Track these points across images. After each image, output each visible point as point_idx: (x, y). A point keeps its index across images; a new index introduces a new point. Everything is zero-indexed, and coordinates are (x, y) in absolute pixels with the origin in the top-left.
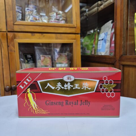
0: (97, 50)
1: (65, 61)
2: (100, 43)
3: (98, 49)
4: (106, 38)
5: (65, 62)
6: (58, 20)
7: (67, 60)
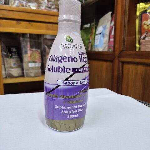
0: (94, 45)
4: (104, 32)
6: (50, 8)
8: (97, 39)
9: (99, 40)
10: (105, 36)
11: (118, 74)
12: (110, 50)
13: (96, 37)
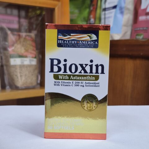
1: (30, 51)
2: (110, 15)
4: (123, 5)
5: (31, 53)
7: (35, 49)
8: (109, 17)
10: (125, 12)
12: (140, 37)
13: (105, 14)
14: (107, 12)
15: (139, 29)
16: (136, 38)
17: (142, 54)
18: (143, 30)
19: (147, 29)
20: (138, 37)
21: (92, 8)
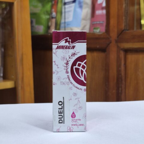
0: (65, 23)
2: (70, 9)
3: (67, 21)
8: (69, 11)
9: (71, 14)
10: (84, 6)
11: (119, 71)
12: (98, 31)
13: (65, 8)
14: (67, 6)
15: (96, 23)
16: (93, 31)
17: (98, 47)
18: (100, 23)
19: (103, 22)
20: (95, 30)
21: (53, 2)
